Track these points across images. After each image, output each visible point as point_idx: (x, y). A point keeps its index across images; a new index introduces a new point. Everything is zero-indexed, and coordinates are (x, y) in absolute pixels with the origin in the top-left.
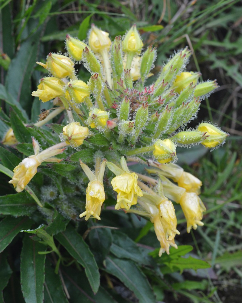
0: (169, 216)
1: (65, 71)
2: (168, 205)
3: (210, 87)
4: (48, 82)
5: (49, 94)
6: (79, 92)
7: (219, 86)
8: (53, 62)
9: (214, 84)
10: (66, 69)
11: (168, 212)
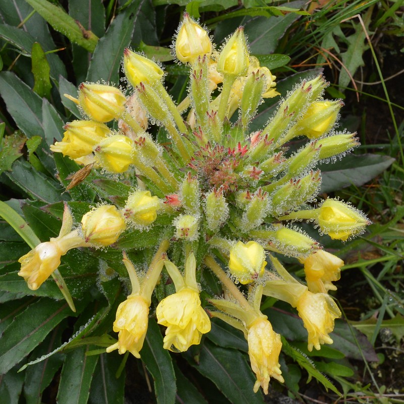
0: (261, 348)
1: (107, 113)
2: (263, 329)
3: (345, 145)
4: (76, 131)
5: (78, 149)
6: (115, 159)
7: (360, 144)
8: (87, 99)
9: (351, 140)
10: (108, 111)
11: (260, 342)
